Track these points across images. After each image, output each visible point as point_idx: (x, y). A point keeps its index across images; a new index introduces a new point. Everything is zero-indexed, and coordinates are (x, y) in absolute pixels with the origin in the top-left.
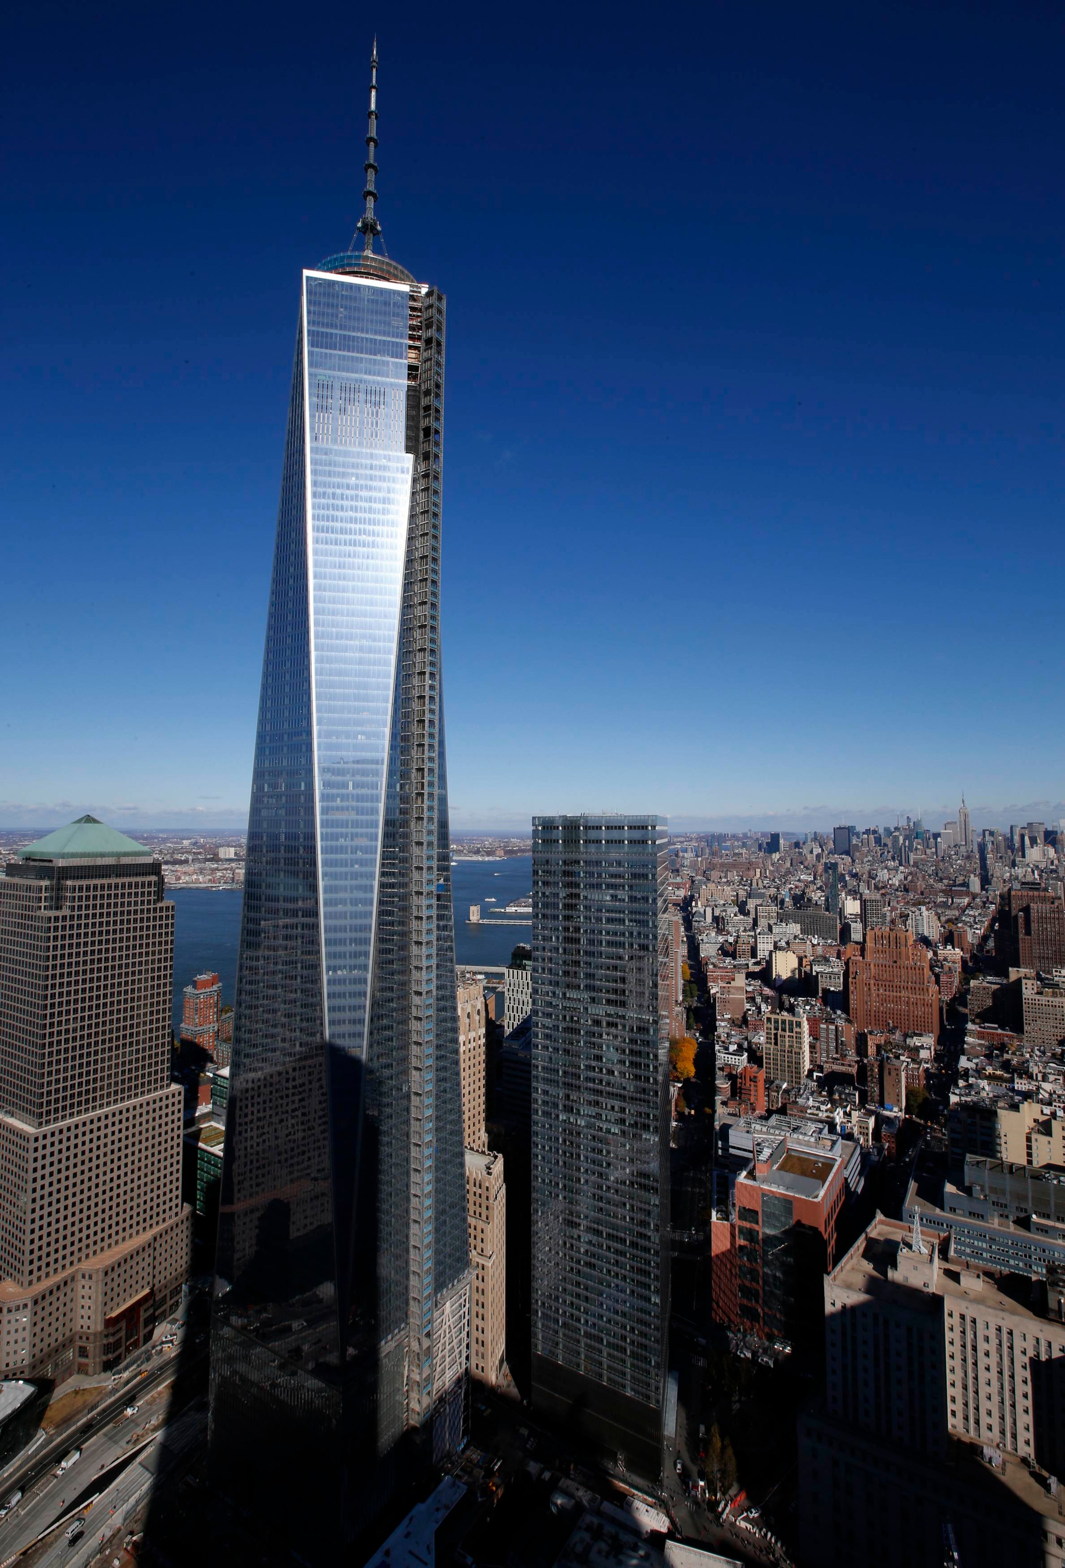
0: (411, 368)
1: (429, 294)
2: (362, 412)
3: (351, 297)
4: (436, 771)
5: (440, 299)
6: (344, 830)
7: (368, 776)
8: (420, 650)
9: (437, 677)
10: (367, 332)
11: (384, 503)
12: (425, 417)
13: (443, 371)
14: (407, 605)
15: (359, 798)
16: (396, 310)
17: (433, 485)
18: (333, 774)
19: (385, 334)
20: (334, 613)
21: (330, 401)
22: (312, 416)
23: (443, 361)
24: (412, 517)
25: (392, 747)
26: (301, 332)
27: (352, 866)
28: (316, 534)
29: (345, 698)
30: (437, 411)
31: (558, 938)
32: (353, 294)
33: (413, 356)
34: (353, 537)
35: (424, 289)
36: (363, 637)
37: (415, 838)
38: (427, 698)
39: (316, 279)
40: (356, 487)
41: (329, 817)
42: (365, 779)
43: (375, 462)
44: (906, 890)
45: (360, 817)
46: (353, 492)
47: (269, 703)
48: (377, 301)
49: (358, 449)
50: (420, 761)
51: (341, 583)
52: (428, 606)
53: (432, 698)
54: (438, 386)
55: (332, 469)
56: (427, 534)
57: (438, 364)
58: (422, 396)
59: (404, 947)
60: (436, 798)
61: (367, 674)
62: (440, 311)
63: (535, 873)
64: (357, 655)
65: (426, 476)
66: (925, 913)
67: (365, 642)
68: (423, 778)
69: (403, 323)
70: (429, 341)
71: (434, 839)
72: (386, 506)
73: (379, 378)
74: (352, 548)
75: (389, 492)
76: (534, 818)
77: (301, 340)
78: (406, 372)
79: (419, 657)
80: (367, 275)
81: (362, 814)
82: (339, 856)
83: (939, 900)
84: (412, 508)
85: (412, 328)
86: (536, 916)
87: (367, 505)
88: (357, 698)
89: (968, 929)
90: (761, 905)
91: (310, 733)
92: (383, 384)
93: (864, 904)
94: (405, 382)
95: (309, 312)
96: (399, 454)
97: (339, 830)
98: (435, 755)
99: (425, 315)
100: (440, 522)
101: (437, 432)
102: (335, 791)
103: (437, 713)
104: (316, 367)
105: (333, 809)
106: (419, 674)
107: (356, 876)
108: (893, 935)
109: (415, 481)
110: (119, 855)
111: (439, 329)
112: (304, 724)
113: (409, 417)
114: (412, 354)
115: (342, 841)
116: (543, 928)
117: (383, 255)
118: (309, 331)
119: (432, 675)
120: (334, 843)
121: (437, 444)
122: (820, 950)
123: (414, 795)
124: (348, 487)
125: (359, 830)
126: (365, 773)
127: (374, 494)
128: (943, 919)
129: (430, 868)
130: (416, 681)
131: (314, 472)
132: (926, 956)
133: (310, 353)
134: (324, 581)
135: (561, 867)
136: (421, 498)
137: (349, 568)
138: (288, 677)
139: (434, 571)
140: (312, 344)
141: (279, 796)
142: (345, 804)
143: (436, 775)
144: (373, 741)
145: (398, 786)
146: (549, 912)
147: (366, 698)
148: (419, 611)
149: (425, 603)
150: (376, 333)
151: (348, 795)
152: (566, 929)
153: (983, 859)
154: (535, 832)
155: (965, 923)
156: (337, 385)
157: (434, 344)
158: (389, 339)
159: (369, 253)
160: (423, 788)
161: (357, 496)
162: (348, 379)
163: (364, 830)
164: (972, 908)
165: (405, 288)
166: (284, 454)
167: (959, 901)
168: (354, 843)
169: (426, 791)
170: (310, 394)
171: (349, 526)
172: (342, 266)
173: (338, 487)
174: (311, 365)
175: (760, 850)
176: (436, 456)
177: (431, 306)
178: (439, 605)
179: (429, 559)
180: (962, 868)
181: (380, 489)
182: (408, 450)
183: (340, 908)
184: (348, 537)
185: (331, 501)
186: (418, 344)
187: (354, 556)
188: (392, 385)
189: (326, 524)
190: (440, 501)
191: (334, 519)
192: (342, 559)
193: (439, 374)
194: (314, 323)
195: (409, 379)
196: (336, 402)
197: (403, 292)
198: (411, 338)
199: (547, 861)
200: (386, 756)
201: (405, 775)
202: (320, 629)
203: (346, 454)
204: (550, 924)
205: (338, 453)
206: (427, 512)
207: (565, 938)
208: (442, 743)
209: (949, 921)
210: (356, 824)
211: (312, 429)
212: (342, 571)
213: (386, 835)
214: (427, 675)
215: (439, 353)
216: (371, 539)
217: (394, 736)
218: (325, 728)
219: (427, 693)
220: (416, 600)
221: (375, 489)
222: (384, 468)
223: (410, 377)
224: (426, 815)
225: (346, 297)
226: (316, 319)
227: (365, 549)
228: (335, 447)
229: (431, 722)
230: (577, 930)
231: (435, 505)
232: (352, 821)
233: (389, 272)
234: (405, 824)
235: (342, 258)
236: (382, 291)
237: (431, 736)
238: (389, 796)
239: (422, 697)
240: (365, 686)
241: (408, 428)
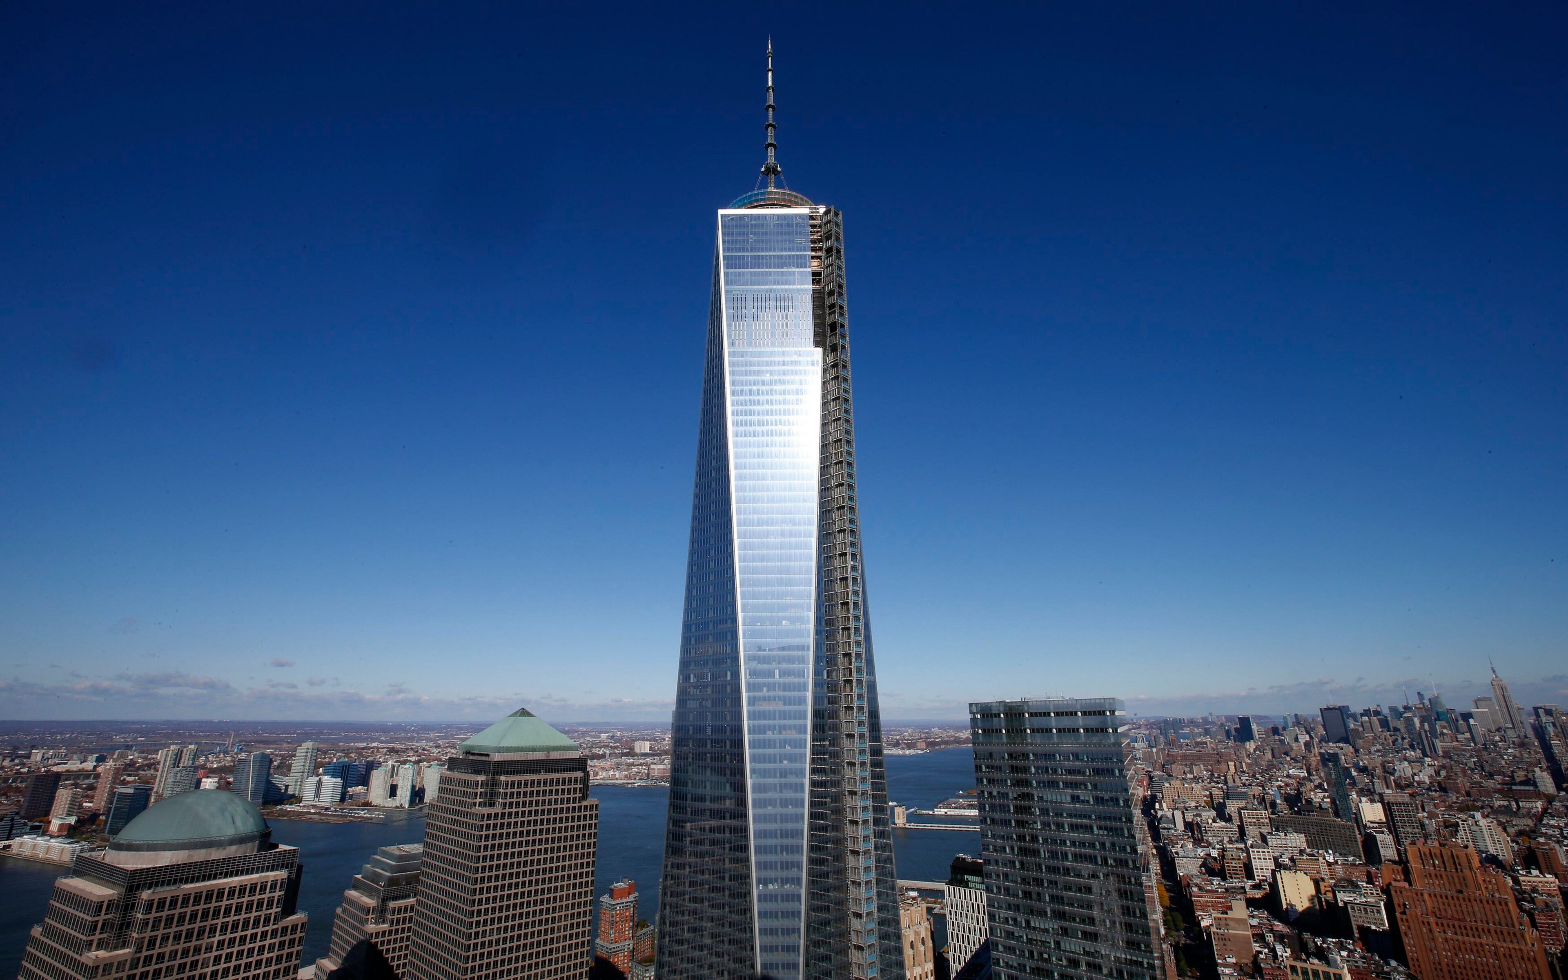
0: (815, 274)
1: (826, 213)
2: (773, 317)
3: (759, 226)
4: (863, 656)
5: (836, 215)
6: (772, 722)
7: (794, 663)
8: (840, 532)
9: (859, 557)
10: (774, 251)
11: (797, 394)
12: (830, 314)
13: (843, 273)
14: (825, 488)
15: (786, 687)
16: (799, 229)
17: (843, 373)
18: (759, 662)
19: (789, 250)
20: (754, 500)
21: (744, 310)
22: (729, 326)
23: (843, 265)
24: (824, 404)
25: (818, 632)
26: (717, 258)
27: (781, 762)
28: (736, 428)
29: (768, 583)
30: (841, 307)
31: (1012, 849)
32: (761, 222)
33: (816, 264)
34: (770, 428)
35: (822, 210)
36: (784, 522)
37: (845, 730)
38: (850, 580)
39: (729, 215)
40: (771, 382)
41: (757, 708)
42: (791, 666)
43: (786, 359)
44: (1443, 789)
45: (787, 708)
46: (768, 387)
47: (694, 592)
48: (782, 225)
49: (771, 349)
50: (846, 645)
51: (759, 471)
52: (845, 487)
53: (855, 579)
54: (840, 286)
55: (748, 368)
56: (839, 419)
57: (839, 268)
58: (826, 297)
59: (839, 857)
60: (865, 684)
61: (789, 558)
62: (837, 225)
63: (978, 768)
64: (779, 540)
65: (835, 366)
66: (1483, 822)
67: (786, 528)
68: (850, 664)
69: (805, 241)
70: (829, 251)
71: (865, 730)
72: (800, 397)
73: (787, 287)
74: (769, 438)
75: (801, 384)
76: (971, 705)
77: (718, 265)
78: (811, 278)
79: (839, 538)
80: (772, 205)
81: (790, 704)
82: (767, 751)
83: (1497, 804)
84: (824, 396)
85: (813, 242)
86: (983, 821)
87: (781, 398)
88: (780, 583)
89: (1557, 846)
90: (1245, 808)
91: (734, 620)
92: (790, 290)
93: (1388, 808)
94: (811, 287)
95: (724, 242)
96: (808, 349)
97: (766, 722)
98: (861, 638)
99: (825, 230)
100: (851, 407)
101: (842, 326)
102: (761, 680)
103: (861, 594)
104: (731, 284)
105: (759, 699)
106: (840, 555)
107: (784, 774)
108: (1446, 852)
109: (825, 371)
110: (549, 749)
111: (838, 239)
112: (729, 611)
113: (816, 316)
114: (815, 263)
115: (769, 735)
116: (993, 836)
117: (783, 188)
118: (724, 257)
119: (854, 555)
120: (761, 736)
121: (843, 336)
122: (1339, 870)
123: (841, 683)
124: (763, 383)
125: (787, 722)
126: (790, 660)
127: (787, 387)
128: (1511, 830)
129: (863, 764)
130: (837, 562)
131: (732, 373)
132: (1505, 884)
133: (726, 274)
134: (745, 471)
135: (1006, 762)
136: (832, 386)
137: (767, 457)
138: (712, 565)
139: (849, 453)
140: (727, 266)
141: (705, 687)
142: (772, 693)
143: (864, 661)
144: (798, 626)
145: (825, 672)
146: (997, 816)
147: (789, 583)
148: (836, 493)
149: (842, 485)
150: (782, 250)
151: (774, 684)
152: (1021, 838)
153: (1546, 747)
154: (974, 720)
155: (1548, 837)
156: (750, 297)
157: (834, 252)
158: (793, 253)
159: (772, 189)
160: (851, 675)
161: (772, 390)
162: (759, 291)
163: (792, 722)
164: (1553, 816)
165: (805, 211)
166: (705, 360)
167: (1528, 805)
168: (782, 737)
169: (854, 678)
170: (726, 308)
171: (766, 418)
172: (750, 203)
173: (755, 384)
174: (726, 283)
175: (1228, 738)
176: (843, 347)
177: (829, 222)
178: (856, 485)
179: (843, 442)
180: (1517, 761)
181: (793, 382)
182: (817, 344)
183: (770, 810)
184: (765, 428)
185: (748, 397)
186: (819, 254)
187: (772, 445)
188: (798, 290)
189: (744, 418)
190: (850, 387)
191: (751, 413)
192: (760, 449)
193: (840, 276)
194: (728, 250)
195: (813, 284)
196: (750, 310)
197: (803, 215)
198: (813, 250)
199: (991, 755)
200: (811, 641)
201: (831, 661)
202: (742, 516)
203: (760, 354)
204: (1002, 830)
205: (753, 354)
206: (838, 398)
207: (1020, 849)
208: (867, 626)
209: (1520, 833)
210: (784, 715)
211: (729, 336)
212: (761, 460)
213: (815, 727)
214: (849, 557)
215: (839, 258)
216: (786, 428)
217: (818, 620)
218: (750, 614)
219: (850, 574)
220: (833, 483)
221: (788, 382)
222: (796, 363)
223: (814, 282)
224: (855, 704)
225: (755, 225)
226: (730, 246)
227: (782, 439)
228: (751, 350)
229: (856, 604)
230: (1034, 838)
231: (846, 391)
232: (780, 712)
233: (790, 201)
234: (834, 715)
235: (750, 196)
236: (785, 217)
237: (857, 618)
238: (816, 685)
239: (844, 579)
240: (788, 571)
241: (815, 325)
